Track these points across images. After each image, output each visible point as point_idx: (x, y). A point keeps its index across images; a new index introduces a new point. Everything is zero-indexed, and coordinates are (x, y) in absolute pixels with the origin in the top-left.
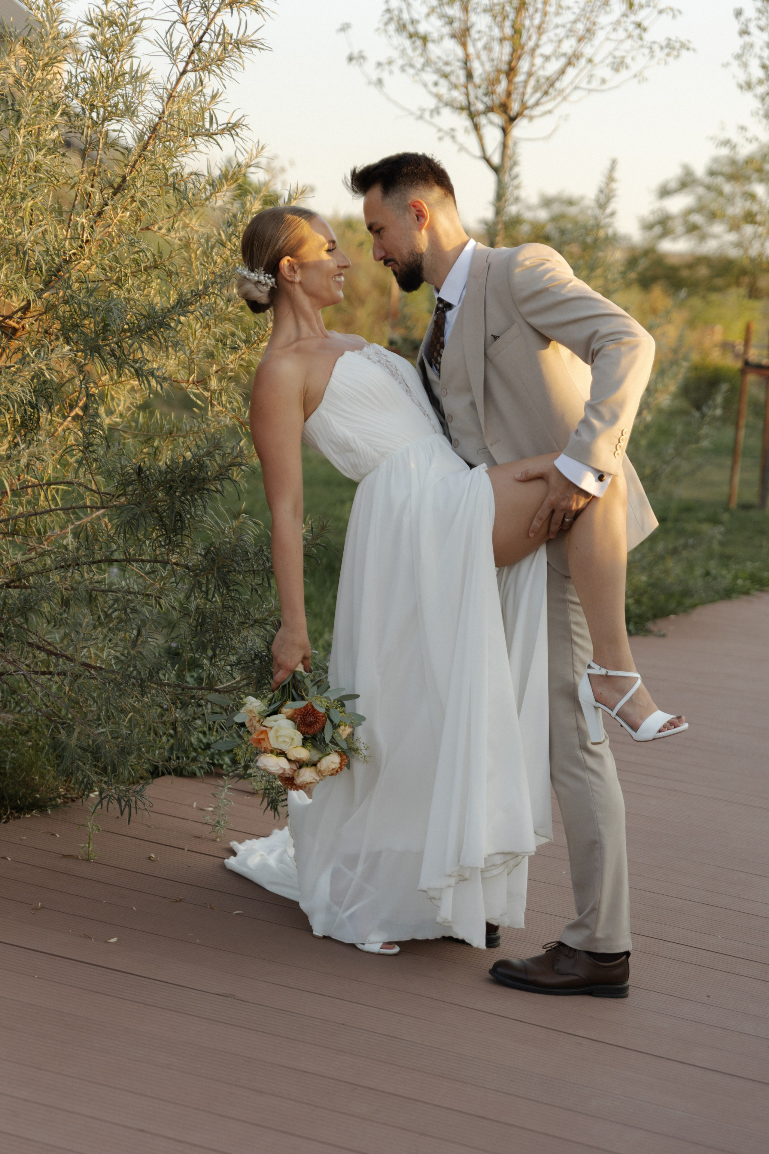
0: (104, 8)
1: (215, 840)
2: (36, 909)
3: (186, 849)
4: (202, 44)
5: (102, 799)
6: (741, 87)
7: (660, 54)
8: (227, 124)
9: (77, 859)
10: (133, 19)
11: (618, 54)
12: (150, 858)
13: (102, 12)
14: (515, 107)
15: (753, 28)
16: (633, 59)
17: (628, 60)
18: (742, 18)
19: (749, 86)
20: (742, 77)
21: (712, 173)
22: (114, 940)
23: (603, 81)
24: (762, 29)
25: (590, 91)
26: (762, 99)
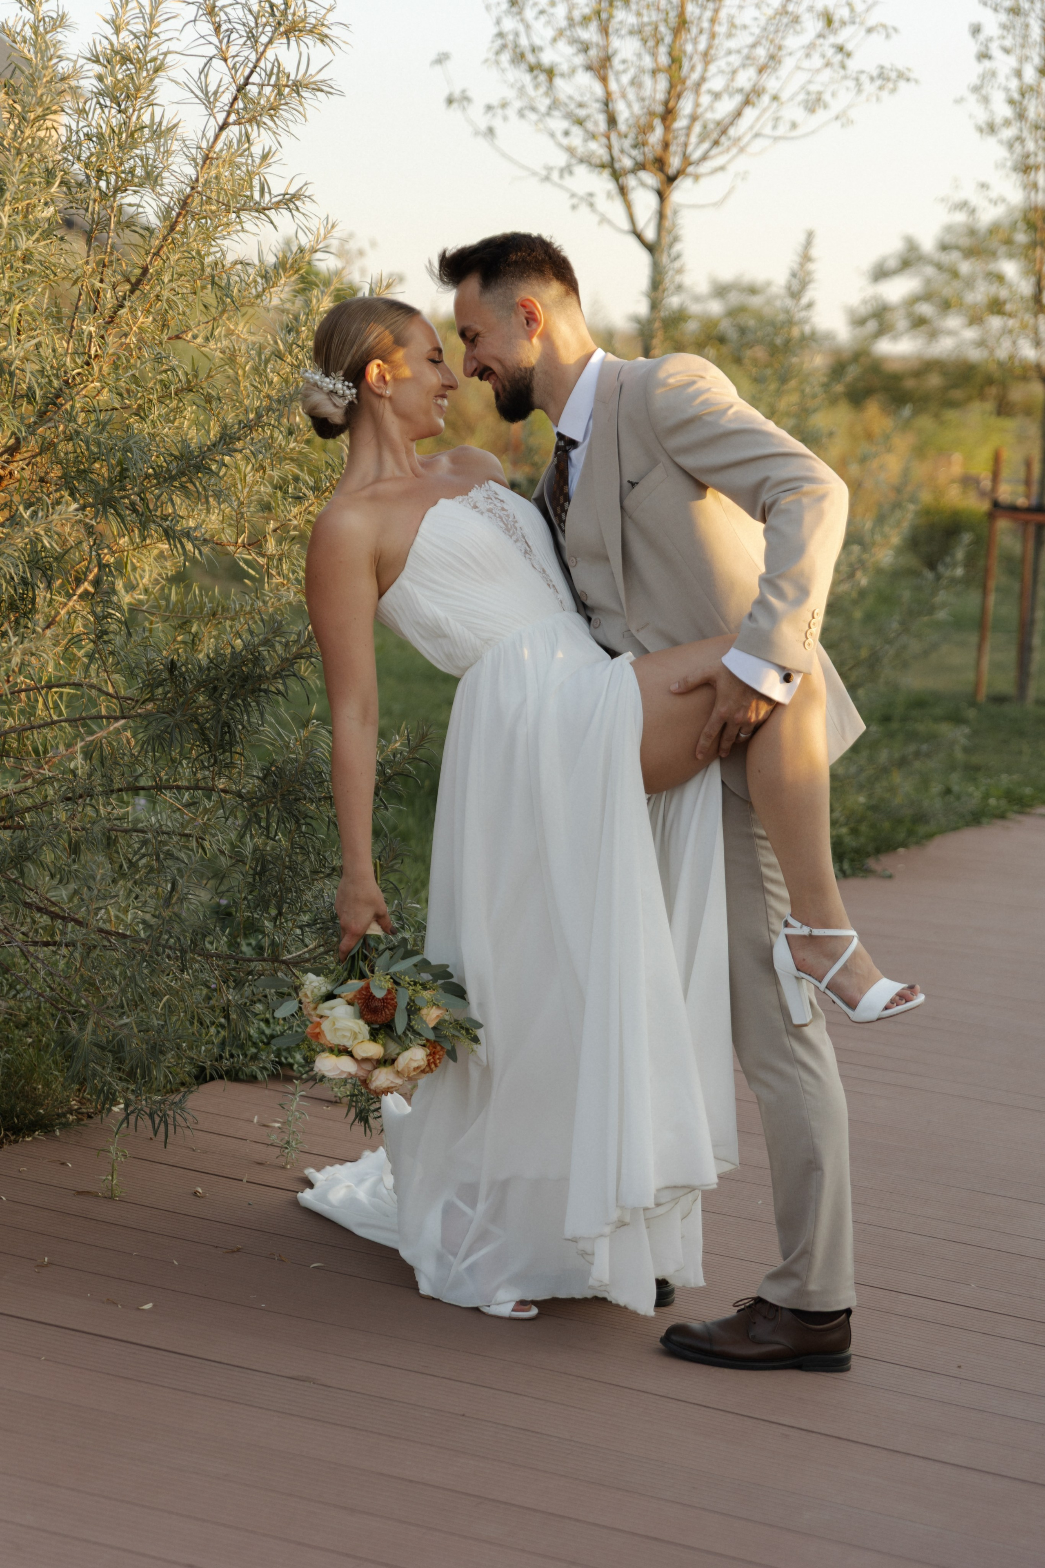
0: (114, 38)
1: (284, 1168)
2: (42, 1266)
3: (245, 1180)
4: (248, 87)
5: (128, 1115)
6: (981, 130)
8: (284, 195)
9: (97, 1196)
10: (154, 53)
11: (813, 88)
12: (196, 1193)
13: (112, 44)
14: (674, 162)
15: (995, 50)
16: (833, 94)
17: (827, 97)
18: (982, 37)
19: (991, 128)
20: (982, 117)
21: (944, 247)
22: (148, 1306)
23: (794, 126)
24: (1007, 51)
25: (776, 139)
26: (1010, 146)
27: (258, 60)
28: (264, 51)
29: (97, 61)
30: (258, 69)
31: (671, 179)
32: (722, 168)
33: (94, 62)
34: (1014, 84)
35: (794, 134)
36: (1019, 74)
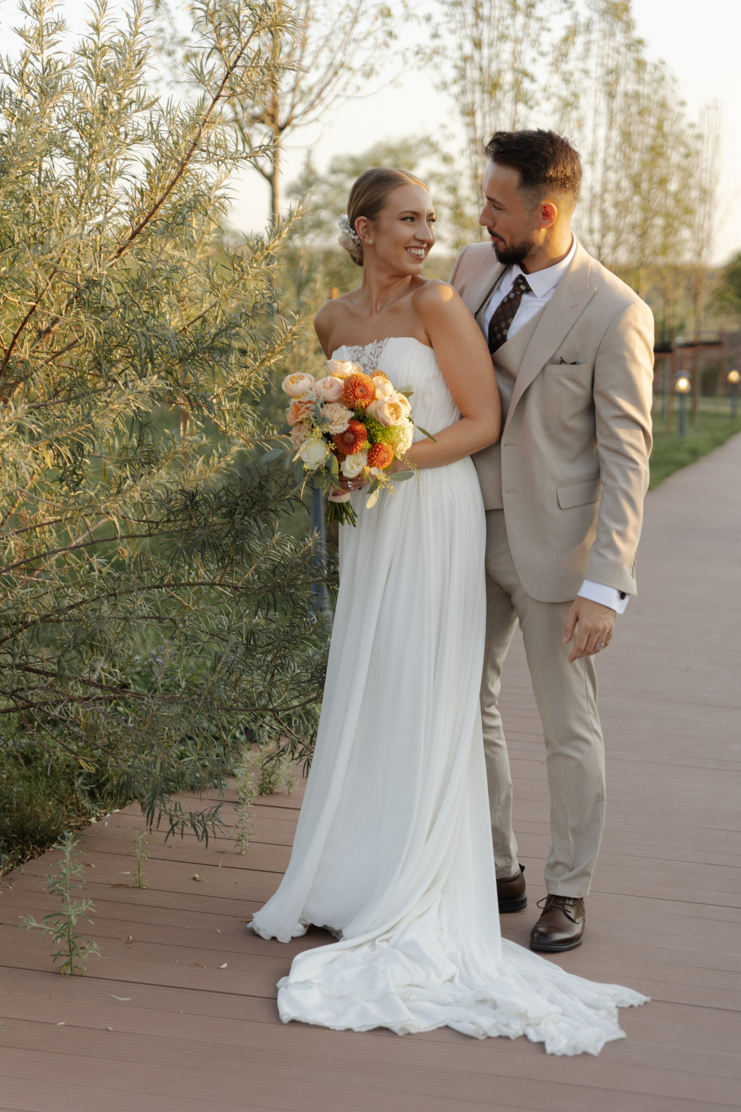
0: (95, 37)
1: (240, 854)
2: (128, 942)
3: (220, 865)
4: (236, 69)
5: (173, 826)
6: (437, 88)
7: (413, 60)
8: (260, 147)
9: (129, 887)
10: (139, 47)
11: (372, 61)
12: (194, 878)
13: (95, 43)
14: (282, 117)
15: (443, 31)
16: (382, 66)
17: (377, 67)
18: (433, 22)
19: (445, 86)
20: (437, 79)
21: (334, 171)
22: (225, 966)
23: (358, 89)
24: (453, 32)
25: (348, 98)
26: (457, 98)
27: (243, 49)
28: (248, 41)
29: (84, 54)
30: (243, 55)
31: (281, 129)
32: (317, 119)
33: (82, 55)
34: (457, 54)
35: (359, 94)
36: (461, 47)
